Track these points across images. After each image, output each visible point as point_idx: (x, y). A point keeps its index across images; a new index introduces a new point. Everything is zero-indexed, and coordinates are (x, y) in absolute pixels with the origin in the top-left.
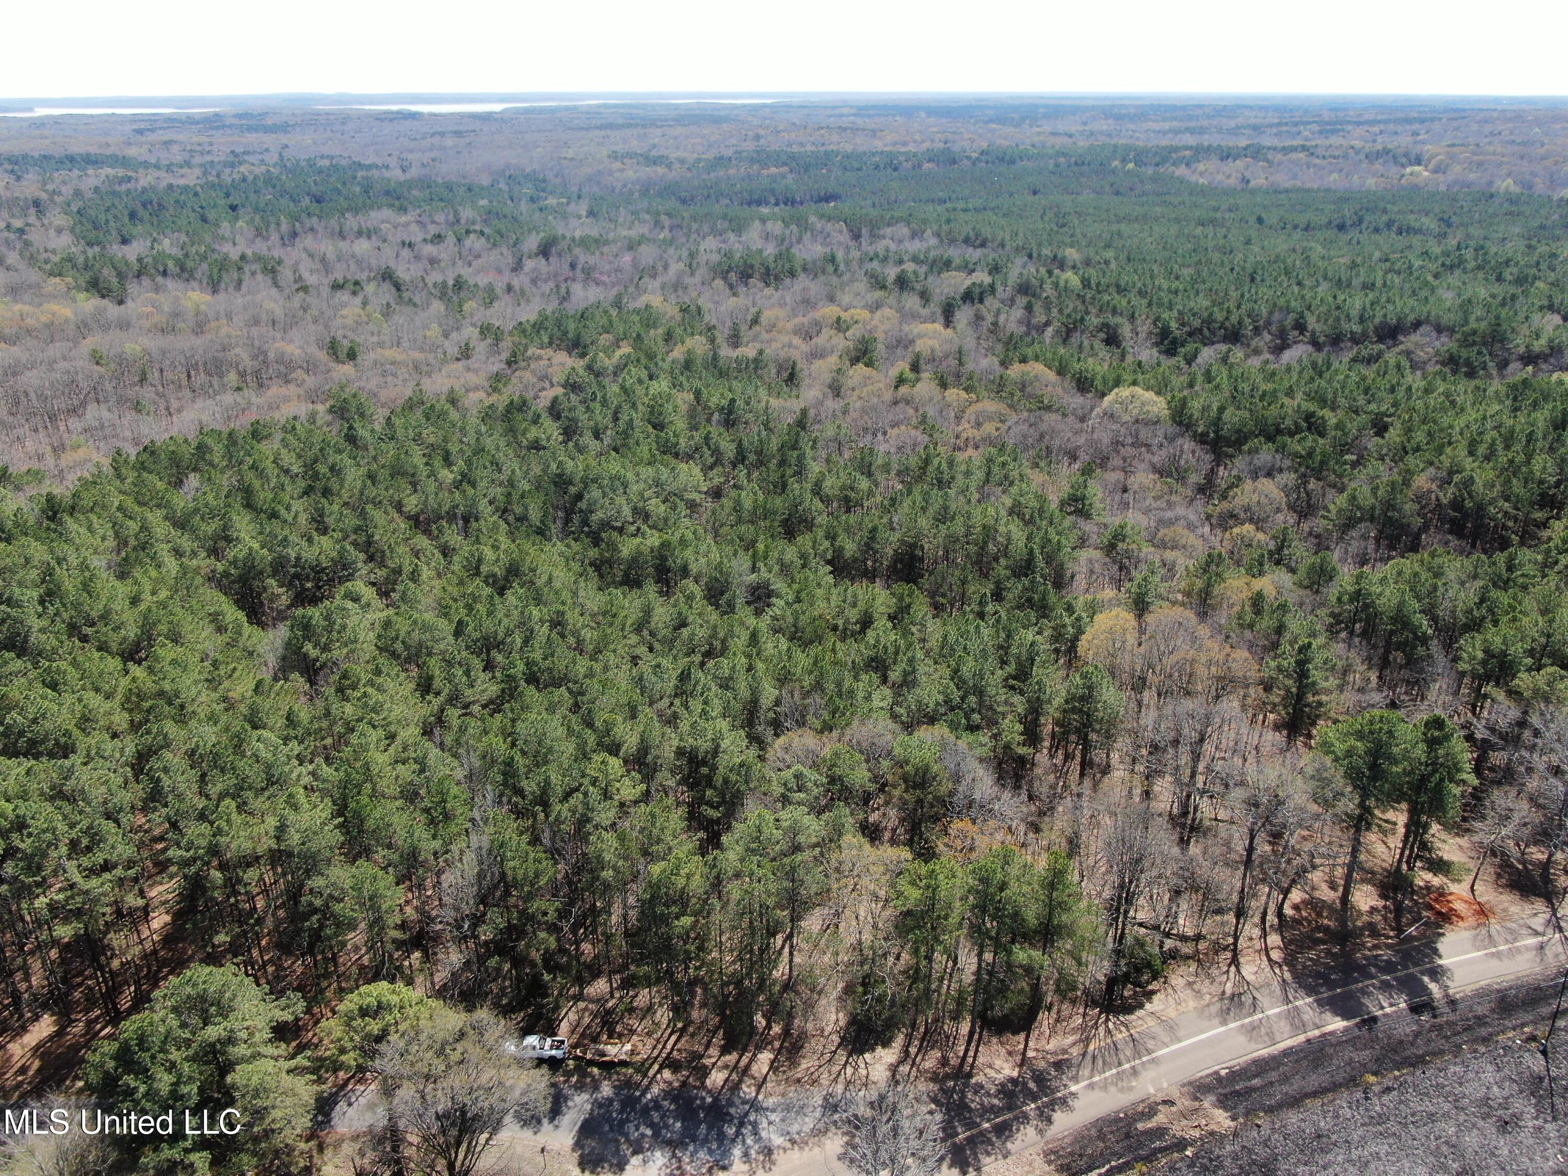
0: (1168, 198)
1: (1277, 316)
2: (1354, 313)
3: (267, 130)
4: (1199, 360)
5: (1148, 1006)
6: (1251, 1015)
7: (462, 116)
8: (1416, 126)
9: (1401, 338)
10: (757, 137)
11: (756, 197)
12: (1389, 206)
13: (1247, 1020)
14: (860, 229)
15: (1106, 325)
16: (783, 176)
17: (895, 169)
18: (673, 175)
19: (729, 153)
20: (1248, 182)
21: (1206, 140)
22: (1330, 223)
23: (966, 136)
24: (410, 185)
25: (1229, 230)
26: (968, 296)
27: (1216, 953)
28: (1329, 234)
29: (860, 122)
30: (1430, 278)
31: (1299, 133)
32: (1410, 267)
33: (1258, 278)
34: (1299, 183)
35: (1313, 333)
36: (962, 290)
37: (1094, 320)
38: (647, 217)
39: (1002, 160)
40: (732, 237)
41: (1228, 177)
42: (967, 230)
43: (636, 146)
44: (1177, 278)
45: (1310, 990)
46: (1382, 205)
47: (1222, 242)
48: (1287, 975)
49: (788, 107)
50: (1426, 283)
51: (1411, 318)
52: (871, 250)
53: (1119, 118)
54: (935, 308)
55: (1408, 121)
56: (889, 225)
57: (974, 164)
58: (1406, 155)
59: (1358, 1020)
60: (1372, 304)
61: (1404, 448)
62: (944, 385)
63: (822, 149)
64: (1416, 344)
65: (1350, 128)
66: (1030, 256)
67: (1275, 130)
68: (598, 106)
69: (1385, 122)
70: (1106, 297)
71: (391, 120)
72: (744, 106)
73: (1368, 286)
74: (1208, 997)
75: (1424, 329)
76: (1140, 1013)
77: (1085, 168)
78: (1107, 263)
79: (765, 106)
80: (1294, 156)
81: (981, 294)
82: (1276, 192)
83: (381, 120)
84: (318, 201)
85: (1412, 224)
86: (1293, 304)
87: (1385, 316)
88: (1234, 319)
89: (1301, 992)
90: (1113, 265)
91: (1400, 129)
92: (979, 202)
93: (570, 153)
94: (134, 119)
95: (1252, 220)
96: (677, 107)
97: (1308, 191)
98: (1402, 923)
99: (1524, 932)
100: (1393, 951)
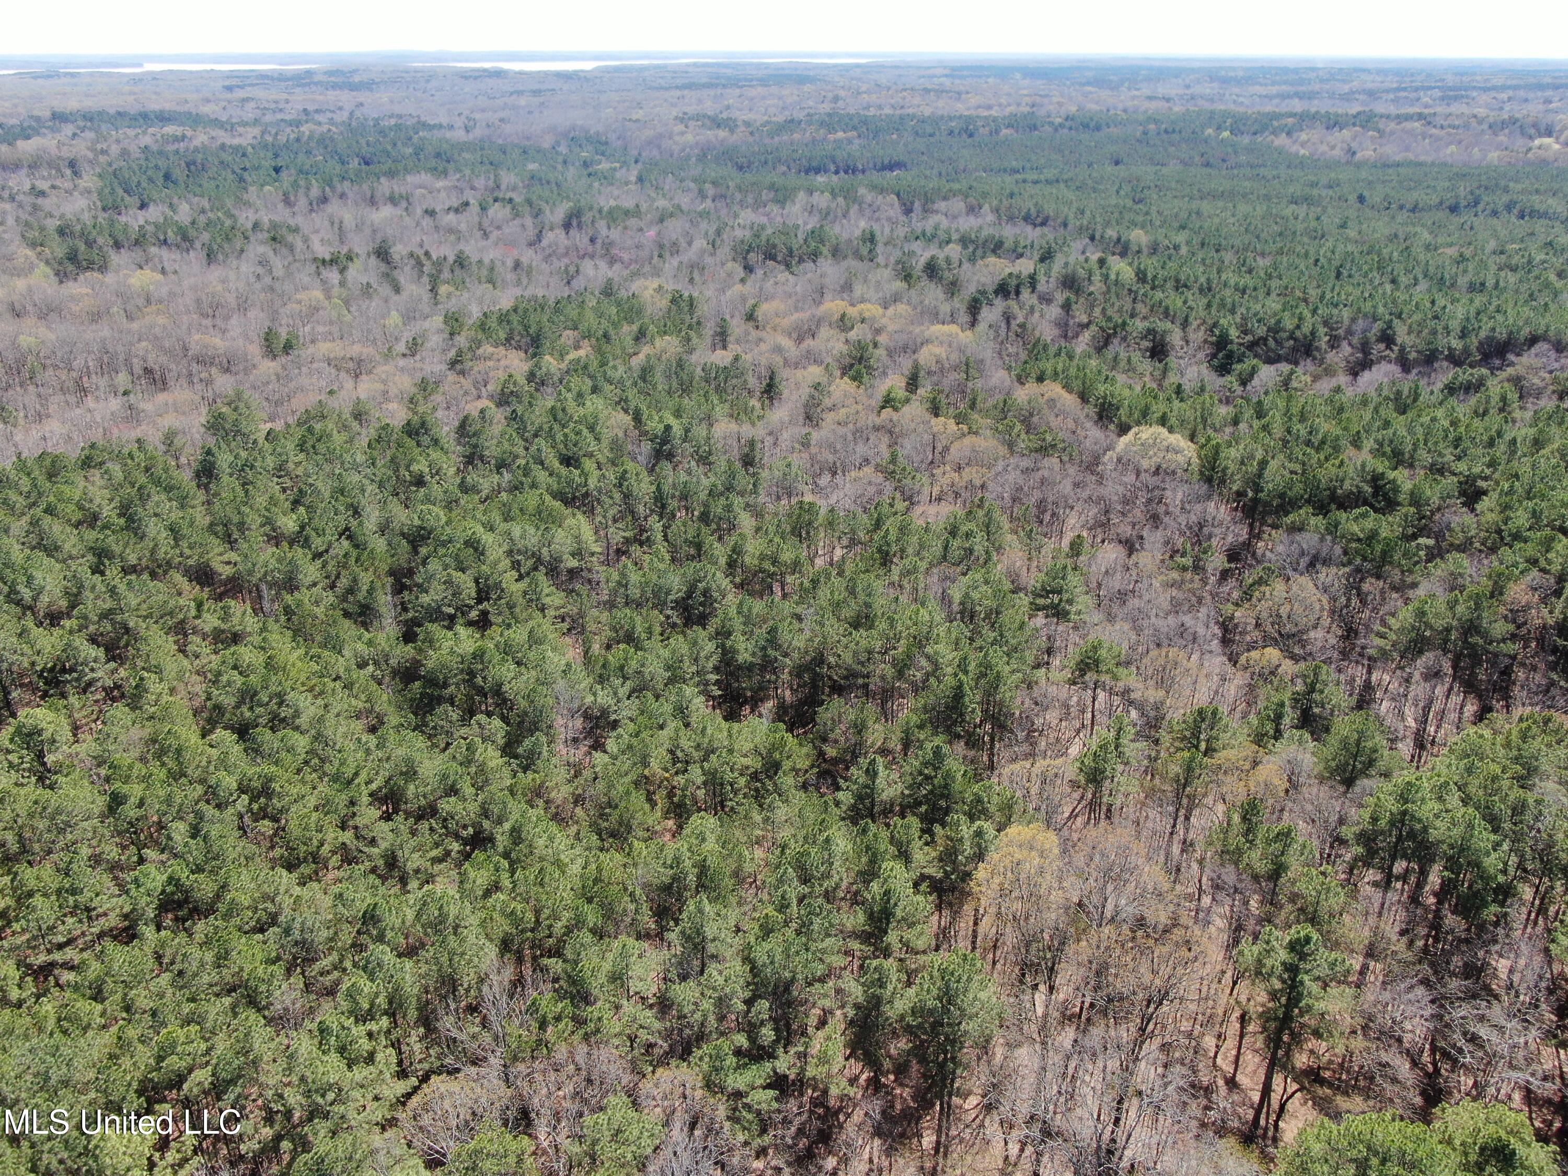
0: (1262, 171)
1: (1361, 324)
2: (1455, 325)
3: (353, 87)
4: (1256, 382)
7: (546, 74)
8: (1549, 93)
9: (1511, 357)
10: (836, 99)
11: (814, 164)
12: (1511, 185)
14: (912, 203)
15: (1151, 332)
16: (850, 142)
17: (971, 135)
18: (734, 139)
19: (801, 115)
20: (1354, 153)
21: (1314, 106)
22: (1441, 203)
23: (1055, 99)
24: (462, 147)
25: (1324, 209)
26: (1003, 290)
28: (1440, 215)
29: (947, 82)
30: (1553, 277)
31: (1418, 99)
32: (1529, 262)
33: (1345, 273)
34: (1411, 156)
35: (1402, 349)
36: (997, 279)
37: (1140, 325)
38: (692, 185)
39: (1086, 126)
40: (775, 209)
41: (1333, 148)
42: (1029, 205)
43: (710, 108)
44: (1250, 271)
46: (1503, 183)
47: (1313, 224)
49: (879, 68)
50: (1547, 285)
51: (1526, 332)
52: (918, 227)
53: (1225, 81)
54: (960, 304)
55: (1541, 87)
56: (945, 198)
57: (1056, 130)
58: (1535, 125)
60: (1478, 313)
61: (1499, 532)
62: (935, 411)
63: (898, 112)
64: (1530, 367)
65: (1475, 94)
66: (1092, 238)
67: (1391, 96)
68: (688, 65)
69: (1515, 88)
70: (1159, 295)
71: (476, 78)
72: (835, 66)
73: (1477, 287)
75: (1542, 347)
77: (1176, 137)
78: (1176, 248)
79: (858, 66)
80: (1408, 125)
81: (1018, 286)
82: (1386, 166)
83: (466, 78)
84: (367, 163)
85: (1537, 207)
86: (1381, 310)
87: (1493, 329)
88: (1306, 329)
90: (1184, 250)
91: (1531, 95)
92: (1049, 174)
93: (639, 114)
94: (230, 75)
95: (1352, 198)
96: (767, 66)
97: (1421, 164)
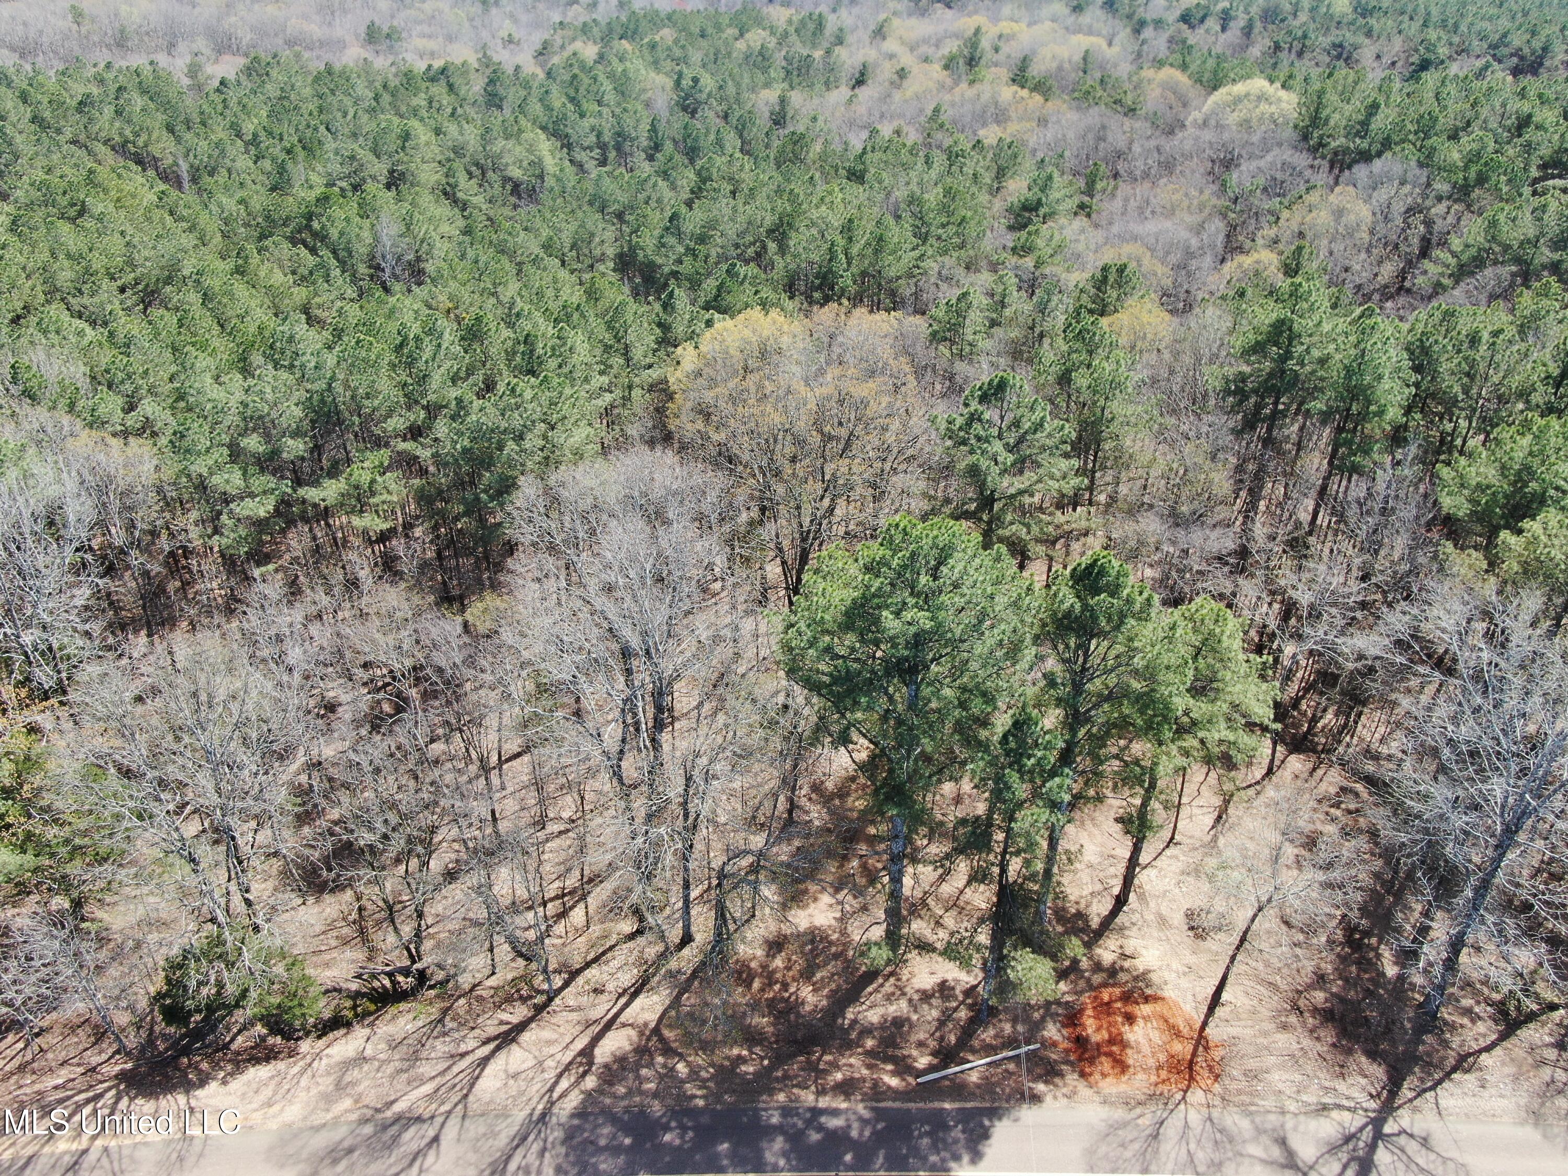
5: (211, 1091)
15: (1337, 47)
26: (1183, 20)
27: (500, 1005)
37: (1323, 40)
45: (579, 1156)
48: (570, 1105)
74: (347, 1105)
76: (173, 1102)
81: (1204, 17)
89: (550, 1161)
98: (976, 1043)
99: (1254, 1150)
100: (873, 1109)
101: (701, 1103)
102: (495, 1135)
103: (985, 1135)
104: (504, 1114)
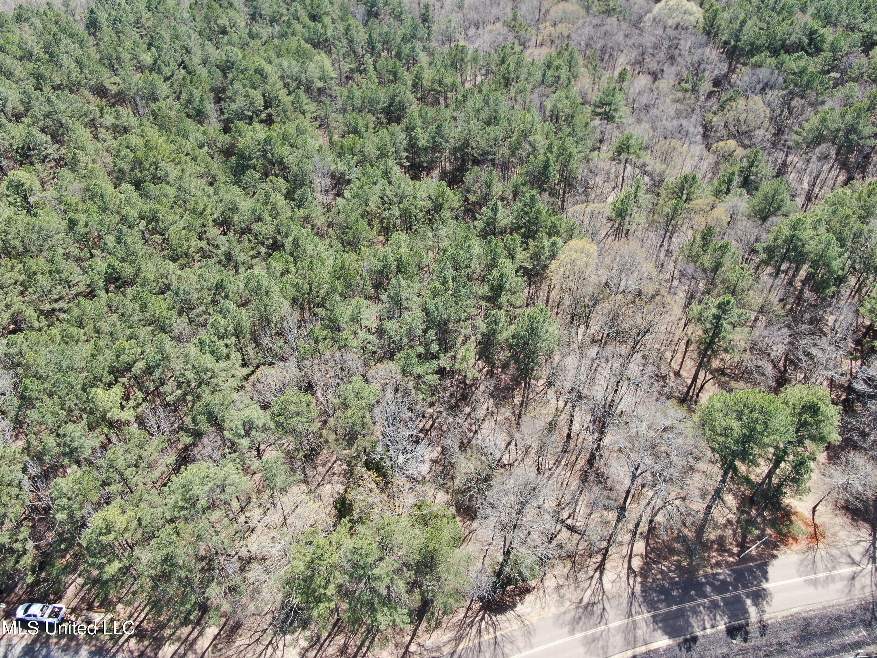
5: (519, 608)
6: (596, 625)
13: (590, 632)
27: (590, 556)
45: (651, 605)
48: (638, 588)
59: (681, 639)
74: (568, 603)
76: (510, 614)
89: (644, 609)
98: (747, 540)
99: (843, 560)
100: (731, 570)
101: (677, 579)
102: (622, 603)
103: (767, 572)
104: (620, 596)
